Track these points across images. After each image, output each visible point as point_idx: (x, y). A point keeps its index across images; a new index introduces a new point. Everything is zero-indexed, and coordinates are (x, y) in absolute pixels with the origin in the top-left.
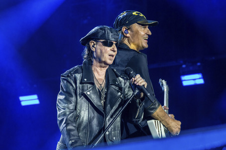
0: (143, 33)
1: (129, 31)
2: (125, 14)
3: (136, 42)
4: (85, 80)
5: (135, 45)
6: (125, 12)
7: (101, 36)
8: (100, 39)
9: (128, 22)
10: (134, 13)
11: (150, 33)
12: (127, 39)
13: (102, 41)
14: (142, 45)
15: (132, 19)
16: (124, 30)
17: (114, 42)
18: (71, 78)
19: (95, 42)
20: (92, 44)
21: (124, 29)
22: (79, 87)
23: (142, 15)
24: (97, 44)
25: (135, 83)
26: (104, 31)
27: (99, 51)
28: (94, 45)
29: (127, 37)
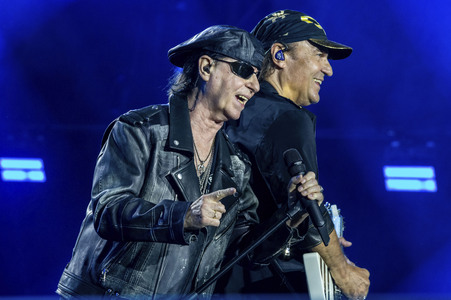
0: (315, 67)
1: (287, 56)
2: (282, 14)
3: (298, 84)
4: (177, 143)
5: (293, 88)
6: (282, 12)
7: (231, 49)
8: (226, 56)
9: (288, 34)
10: (304, 18)
11: (330, 72)
12: (277, 71)
13: (230, 60)
14: (308, 94)
15: (298, 30)
16: (277, 50)
17: (256, 70)
18: (143, 132)
19: (212, 61)
20: (205, 63)
21: (275, 48)
22: (159, 157)
23: (319, 26)
24: (216, 65)
25: (301, 189)
26: (238, 40)
27: (217, 83)
28: (210, 65)
29: (279, 68)
